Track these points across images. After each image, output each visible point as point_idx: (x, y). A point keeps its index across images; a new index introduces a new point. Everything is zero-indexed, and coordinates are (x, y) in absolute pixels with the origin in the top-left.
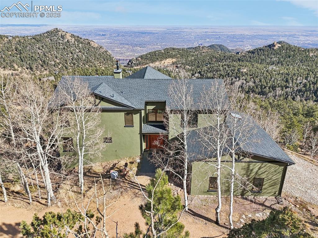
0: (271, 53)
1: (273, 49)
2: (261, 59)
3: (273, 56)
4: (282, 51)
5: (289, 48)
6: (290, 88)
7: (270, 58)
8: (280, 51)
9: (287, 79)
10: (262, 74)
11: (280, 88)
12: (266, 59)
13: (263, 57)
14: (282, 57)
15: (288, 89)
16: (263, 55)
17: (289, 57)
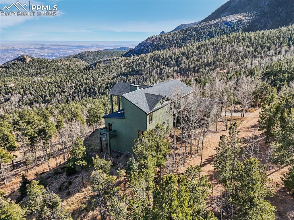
0: (26, 66)
1: (26, 63)
2: (19, 73)
3: (29, 69)
4: (35, 63)
5: (39, 61)
6: (66, 92)
7: (27, 71)
8: (33, 64)
9: (58, 86)
10: (33, 86)
11: (58, 94)
12: (23, 72)
13: (20, 70)
14: (37, 68)
15: (65, 93)
16: (19, 69)
17: (44, 68)
